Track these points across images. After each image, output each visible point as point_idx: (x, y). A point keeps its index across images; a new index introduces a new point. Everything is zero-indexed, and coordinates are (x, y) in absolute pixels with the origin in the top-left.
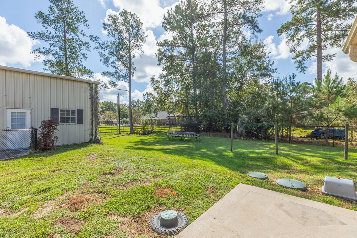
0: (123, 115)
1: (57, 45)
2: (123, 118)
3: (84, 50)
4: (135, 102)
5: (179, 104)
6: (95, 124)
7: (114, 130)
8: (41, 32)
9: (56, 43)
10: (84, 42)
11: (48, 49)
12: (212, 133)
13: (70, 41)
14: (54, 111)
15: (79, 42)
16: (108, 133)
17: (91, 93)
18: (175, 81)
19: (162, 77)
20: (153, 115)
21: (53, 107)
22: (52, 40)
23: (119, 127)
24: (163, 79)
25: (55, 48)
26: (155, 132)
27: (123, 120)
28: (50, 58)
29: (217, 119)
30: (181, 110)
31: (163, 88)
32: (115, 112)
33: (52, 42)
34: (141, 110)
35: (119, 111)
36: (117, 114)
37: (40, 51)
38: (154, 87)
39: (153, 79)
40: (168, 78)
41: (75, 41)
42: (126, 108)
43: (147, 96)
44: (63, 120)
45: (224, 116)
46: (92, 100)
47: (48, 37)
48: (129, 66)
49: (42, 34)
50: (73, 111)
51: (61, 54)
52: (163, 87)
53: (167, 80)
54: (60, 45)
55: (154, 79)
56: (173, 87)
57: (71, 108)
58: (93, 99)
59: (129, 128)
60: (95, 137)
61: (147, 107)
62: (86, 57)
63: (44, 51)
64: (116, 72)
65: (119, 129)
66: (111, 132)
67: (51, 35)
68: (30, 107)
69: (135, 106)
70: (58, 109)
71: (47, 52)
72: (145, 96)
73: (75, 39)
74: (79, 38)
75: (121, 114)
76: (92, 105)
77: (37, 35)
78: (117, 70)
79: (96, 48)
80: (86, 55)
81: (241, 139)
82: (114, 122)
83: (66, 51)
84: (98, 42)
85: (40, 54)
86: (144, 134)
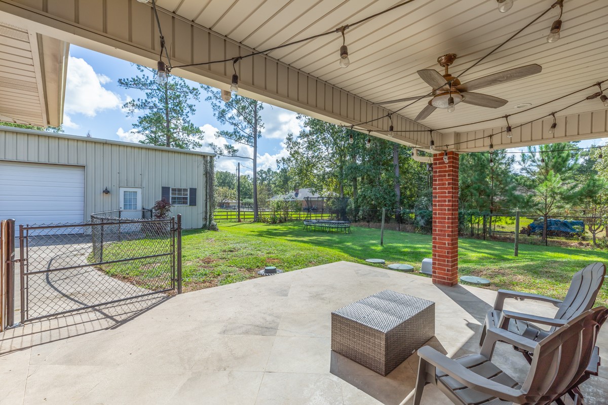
0: (246, 194)
1: (155, 95)
2: (245, 198)
3: (191, 100)
4: (265, 172)
5: (329, 178)
6: (210, 207)
7: (231, 215)
8: (136, 79)
9: (154, 92)
10: (191, 88)
11: (144, 101)
12: (375, 223)
13: (172, 87)
14: (165, 190)
15: (184, 89)
16: (223, 220)
17: (206, 168)
18: (323, 143)
19: (303, 136)
20: (292, 193)
21: (165, 186)
22: (150, 88)
23: (239, 211)
24: (306, 139)
25: (154, 99)
26: (291, 220)
27: (244, 201)
28: (146, 113)
29: (382, 202)
30: (333, 187)
31: (304, 154)
32: (233, 189)
33: (150, 91)
34: (273, 186)
35: (239, 187)
36: (235, 191)
37: (133, 104)
38: (291, 152)
39: (289, 139)
40: (313, 138)
41: (178, 87)
42: (250, 181)
43: (283, 163)
44: (175, 200)
45: (393, 198)
46: (206, 177)
47: (144, 85)
48: (254, 121)
49: (137, 80)
50: (185, 190)
51: (161, 107)
52: (304, 151)
53: (311, 141)
54: (160, 95)
55: (291, 139)
56: (321, 151)
57: (183, 187)
58: (208, 175)
59: (253, 213)
60: (210, 223)
61: (283, 181)
62: (194, 110)
63: (139, 103)
64: (235, 132)
65: (239, 215)
66: (227, 219)
67: (149, 82)
68: (141, 186)
69: (263, 180)
70: (169, 188)
71: (143, 105)
72: (279, 163)
73: (179, 85)
74: (185, 83)
75: (242, 192)
76: (206, 182)
77: (131, 83)
78: (236, 129)
79: (209, 98)
80: (193, 107)
81: (415, 233)
82: (231, 205)
83: (167, 103)
84: (211, 91)
85: (134, 108)
86: (274, 222)
